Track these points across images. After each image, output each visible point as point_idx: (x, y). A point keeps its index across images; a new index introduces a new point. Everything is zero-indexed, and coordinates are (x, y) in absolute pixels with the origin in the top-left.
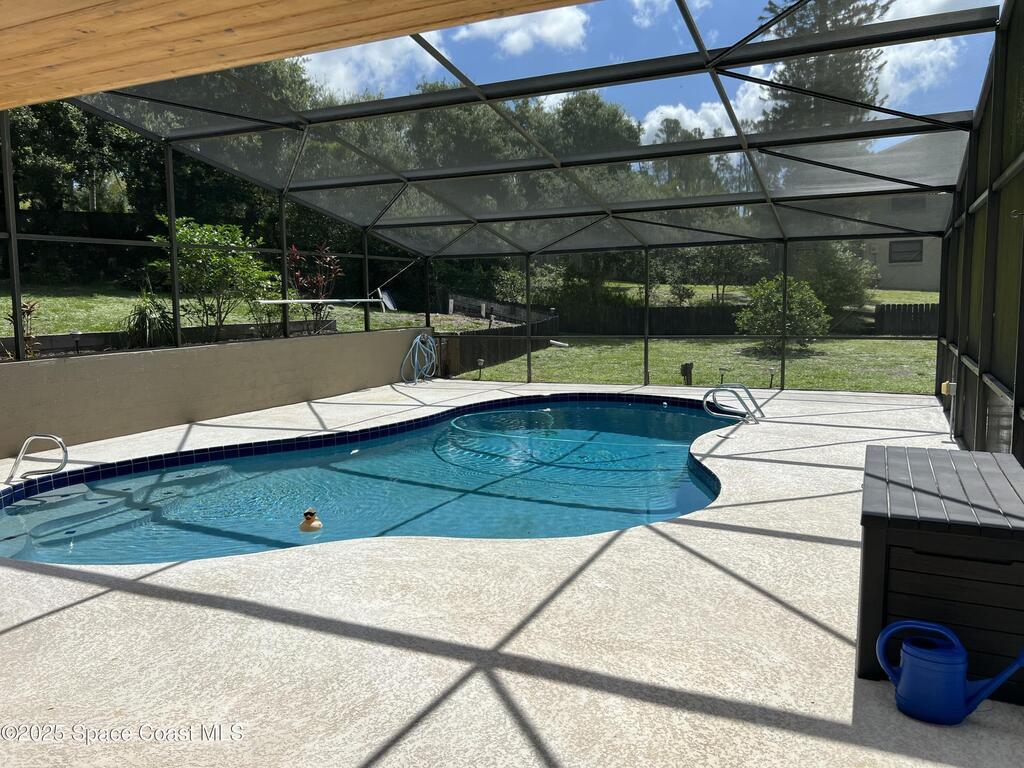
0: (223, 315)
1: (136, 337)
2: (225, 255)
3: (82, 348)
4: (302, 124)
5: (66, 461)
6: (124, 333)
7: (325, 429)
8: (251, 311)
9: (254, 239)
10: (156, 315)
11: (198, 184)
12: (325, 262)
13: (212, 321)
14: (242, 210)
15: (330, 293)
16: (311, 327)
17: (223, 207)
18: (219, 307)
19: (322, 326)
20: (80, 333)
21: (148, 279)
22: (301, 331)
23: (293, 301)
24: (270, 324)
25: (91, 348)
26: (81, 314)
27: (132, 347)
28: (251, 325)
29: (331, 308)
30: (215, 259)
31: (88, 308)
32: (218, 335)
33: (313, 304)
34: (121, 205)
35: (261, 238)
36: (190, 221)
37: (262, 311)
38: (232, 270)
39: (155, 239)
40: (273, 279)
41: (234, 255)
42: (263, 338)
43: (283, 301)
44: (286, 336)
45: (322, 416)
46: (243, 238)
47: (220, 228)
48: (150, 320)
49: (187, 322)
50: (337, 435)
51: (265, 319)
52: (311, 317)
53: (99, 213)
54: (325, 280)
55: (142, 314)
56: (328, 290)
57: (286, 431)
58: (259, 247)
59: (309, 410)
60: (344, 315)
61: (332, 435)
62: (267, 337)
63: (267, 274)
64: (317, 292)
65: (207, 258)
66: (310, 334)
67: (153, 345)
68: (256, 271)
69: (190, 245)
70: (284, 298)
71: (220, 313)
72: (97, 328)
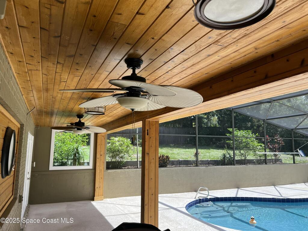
0: (246, 156)
1: (223, 162)
2: (247, 139)
3: (210, 164)
4: (272, 101)
5: (208, 195)
6: (220, 160)
7: (282, 196)
8: (254, 155)
9: (255, 134)
10: (228, 156)
11: (237, 118)
12: (278, 140)
13: (243, 158)
14: (249, 124)
15: (280, 150)
16: (274, 161)
17: (244, 124)
18: (245, 154)
19: (277, 161)
20: (209, 160)
21: (226, 146)
22: (270, 162)
23: (268, 153)
24: (260, 160)
25: (212, 164)
26: (208, 154)
27: (222, 165)
28: (254, 160)
29: (280, 155)
30: (244, 140)
31: (209, 153)
32: (245, 162)
33: (274, 154)
34: (216, 125)
35: (257, 134)
36: (237, 129)
37: (257, 156)
38: (249, 143)
39: (228, 135)
40: (261, 146)
41: (249, 139)
42: (258, 164)
43: (265, 153)
44: (266, 164)
45: (280, 192)
46: (252, 134)
47: (245, 131)
48: (226, 157)
49: (237, 158)
50: (286, 199)
51: (259, 158)
52: (273, 158)
53: (211, 127)
54: (278, 146)
55: (224, 155)
56: (279, 149)
57: (268, 195)
58: (257, 136)
59: (275, 189)
60: (285, 157)
61: (285, 199)
62: (259, 164)
63: (259, 144)
64: (276, 150)
65: (242, 140)
66: (273, 164)
67: (227, 165)
68: (256, 143)
69: (237, 136)
70: (265, 152)
71: (245, 156)
72: (212, 159)
